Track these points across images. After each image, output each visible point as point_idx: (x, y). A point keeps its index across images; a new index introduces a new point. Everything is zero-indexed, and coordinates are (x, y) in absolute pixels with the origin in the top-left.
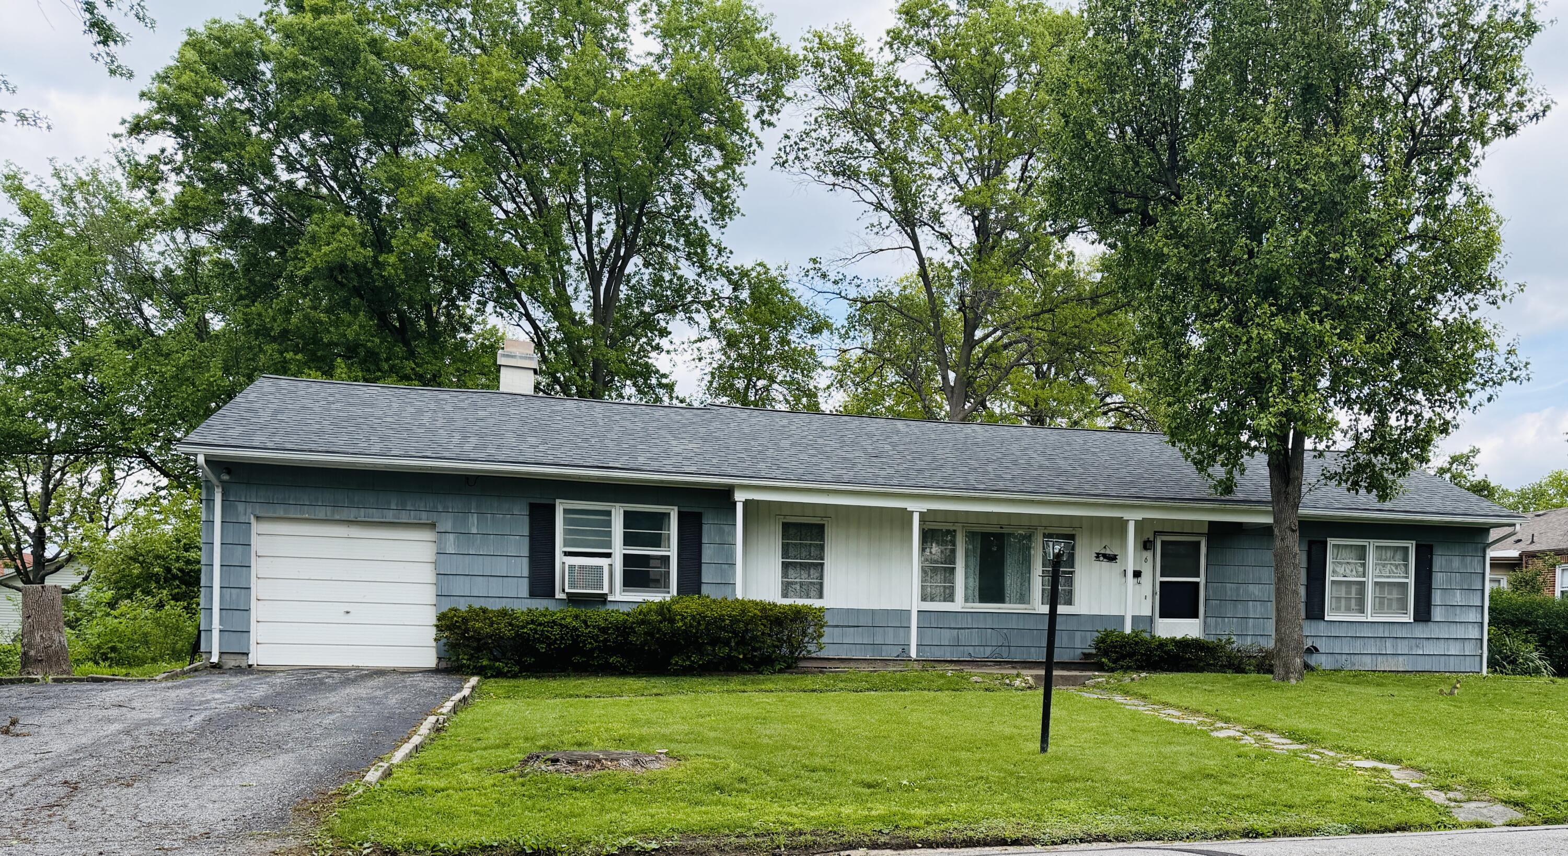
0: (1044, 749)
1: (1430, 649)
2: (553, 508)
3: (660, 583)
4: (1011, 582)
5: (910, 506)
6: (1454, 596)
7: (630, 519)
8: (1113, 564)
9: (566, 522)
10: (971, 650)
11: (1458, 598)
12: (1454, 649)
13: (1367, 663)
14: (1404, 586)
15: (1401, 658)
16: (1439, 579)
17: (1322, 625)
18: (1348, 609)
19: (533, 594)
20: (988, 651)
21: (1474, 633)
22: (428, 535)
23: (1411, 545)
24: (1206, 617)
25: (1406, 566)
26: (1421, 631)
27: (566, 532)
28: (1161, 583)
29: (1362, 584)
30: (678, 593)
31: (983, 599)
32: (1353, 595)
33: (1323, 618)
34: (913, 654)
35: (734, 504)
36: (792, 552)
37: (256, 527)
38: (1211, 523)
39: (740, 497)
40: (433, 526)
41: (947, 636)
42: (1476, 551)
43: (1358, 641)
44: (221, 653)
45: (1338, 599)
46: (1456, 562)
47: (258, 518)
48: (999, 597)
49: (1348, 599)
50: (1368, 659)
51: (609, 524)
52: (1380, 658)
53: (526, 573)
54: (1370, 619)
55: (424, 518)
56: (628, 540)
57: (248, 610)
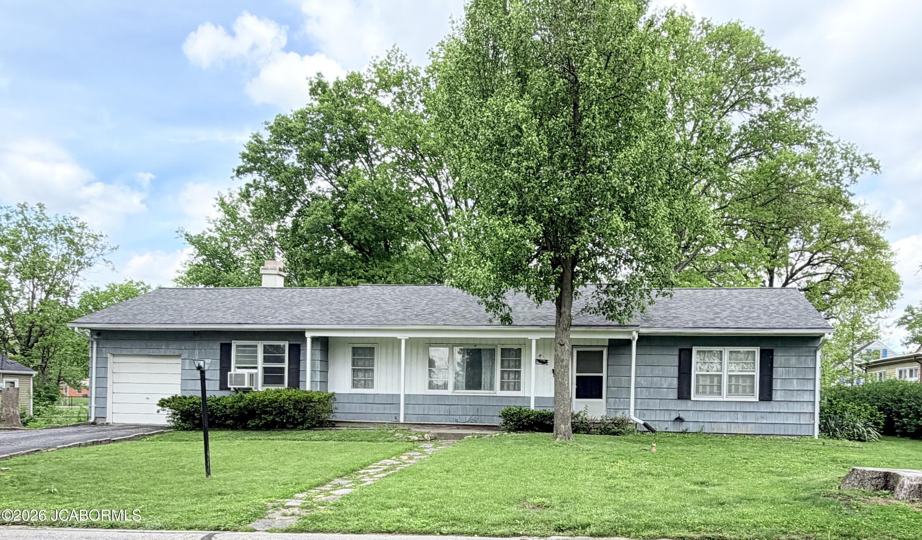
0: (208, 473)
1: (772, 419)
2: (230, 345)
3: (280, 381)
6: (792, 383)
7: (266, 349)
8: (545, 366)
9: (238, 351)
10: (457, 417)
11: (795, 385)
12: (792, 420)
15: (750, 425)
16: (778, 372)
17: (689, 403)
19: (221, 389)
20: (468, 418)
21: (808, 409)
23: (757, 350)
24: (607, 398)
25: (754, 363)
26: (765, 407)
27: (237, 356)
28: (577, 377)
29: (720, 376)
30: (289, 385)
33: (690, 399)
34: (402, 421)
37: (111, 359)
38: (610, 340)
39: (308, 335)
40: (179, 356)
41: (443, 409)
43: (717, 414)
44: (96, 418)
46: (793, 361)
47: (114, 355)
51: (256, 352)
52: (733, 425)
53: (218, 378)
54: (725, 399)
55: (177, 352)
56: (266, 360)
57: (106, 398)
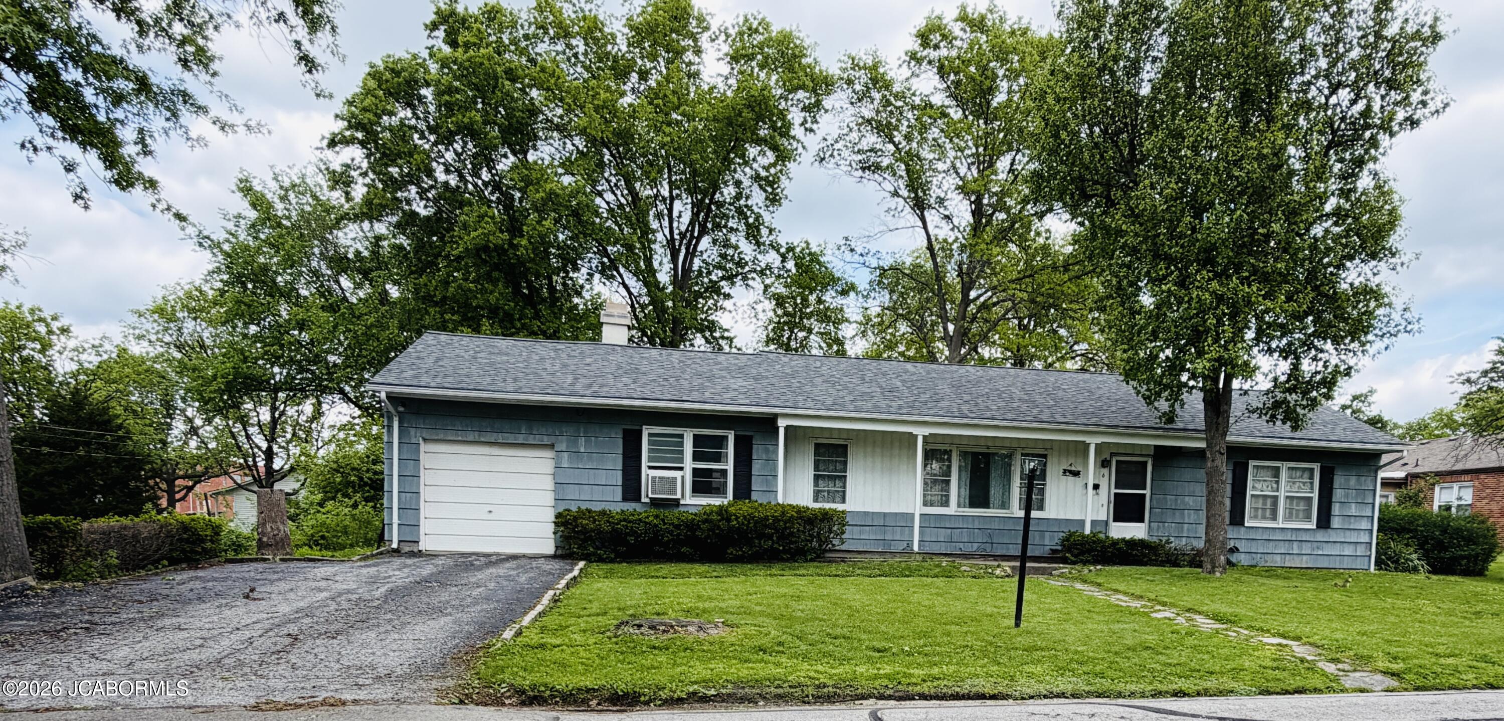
0: (1017, 625)
1: (1328, 550)
2: (640, 433)
3: (720, 491)
4: (995, 492)
5: (915, 430)
6: (1350, 508)
7: (698, 441)
8: (1077, 478)
9: (650, 443)
10: (961, 545)
11: (1353, 510)
12: (1348, 550)
13: (1278, 561)
14: (1309, 500)
15: (1305, 558)
16: (1338, 494)
17: (1242, 529)
18: (1264, 518)
19: (625, 499)
20: (976, 546)
21: (1365, 538)
22: (549, 454)
23: (1316, 467)
24: (1150, 522)
25: (1312, 484)
26: (1321, 536)
27: (650, 451)
28: (1116, 494)
29: (1276, 498)
30: (734, 497)
31: (972, 505)
32: (1268, 506)
33: (1242, 524)
34: (916, 548)
35: (777, 428)
36: (821, 467)
37: (423, 447)
38: (1156, 447)
39: (782, 423)
40: (552, 446)
41: (943, 534)
42: (1370, 471)
43: (1271, 543)
44: (400, 541)
45: (1256, 509)
46: (1353, 481)
47: (425, 440)
48: (985, 504)
49: (1264, 509)
50: (1278, 558)
51: (681, 444)
52: (1288, 557)
53: (620, 483)
54: (1281, 526)
55: (546, 440)
56: (696, 457)
57: (418, 509)
